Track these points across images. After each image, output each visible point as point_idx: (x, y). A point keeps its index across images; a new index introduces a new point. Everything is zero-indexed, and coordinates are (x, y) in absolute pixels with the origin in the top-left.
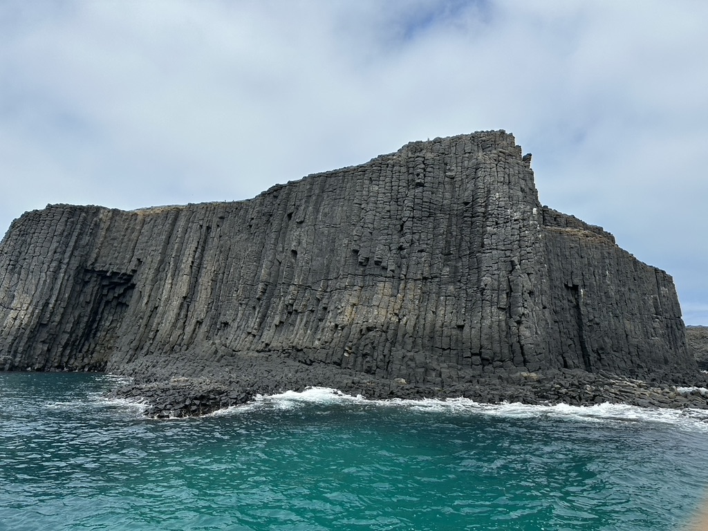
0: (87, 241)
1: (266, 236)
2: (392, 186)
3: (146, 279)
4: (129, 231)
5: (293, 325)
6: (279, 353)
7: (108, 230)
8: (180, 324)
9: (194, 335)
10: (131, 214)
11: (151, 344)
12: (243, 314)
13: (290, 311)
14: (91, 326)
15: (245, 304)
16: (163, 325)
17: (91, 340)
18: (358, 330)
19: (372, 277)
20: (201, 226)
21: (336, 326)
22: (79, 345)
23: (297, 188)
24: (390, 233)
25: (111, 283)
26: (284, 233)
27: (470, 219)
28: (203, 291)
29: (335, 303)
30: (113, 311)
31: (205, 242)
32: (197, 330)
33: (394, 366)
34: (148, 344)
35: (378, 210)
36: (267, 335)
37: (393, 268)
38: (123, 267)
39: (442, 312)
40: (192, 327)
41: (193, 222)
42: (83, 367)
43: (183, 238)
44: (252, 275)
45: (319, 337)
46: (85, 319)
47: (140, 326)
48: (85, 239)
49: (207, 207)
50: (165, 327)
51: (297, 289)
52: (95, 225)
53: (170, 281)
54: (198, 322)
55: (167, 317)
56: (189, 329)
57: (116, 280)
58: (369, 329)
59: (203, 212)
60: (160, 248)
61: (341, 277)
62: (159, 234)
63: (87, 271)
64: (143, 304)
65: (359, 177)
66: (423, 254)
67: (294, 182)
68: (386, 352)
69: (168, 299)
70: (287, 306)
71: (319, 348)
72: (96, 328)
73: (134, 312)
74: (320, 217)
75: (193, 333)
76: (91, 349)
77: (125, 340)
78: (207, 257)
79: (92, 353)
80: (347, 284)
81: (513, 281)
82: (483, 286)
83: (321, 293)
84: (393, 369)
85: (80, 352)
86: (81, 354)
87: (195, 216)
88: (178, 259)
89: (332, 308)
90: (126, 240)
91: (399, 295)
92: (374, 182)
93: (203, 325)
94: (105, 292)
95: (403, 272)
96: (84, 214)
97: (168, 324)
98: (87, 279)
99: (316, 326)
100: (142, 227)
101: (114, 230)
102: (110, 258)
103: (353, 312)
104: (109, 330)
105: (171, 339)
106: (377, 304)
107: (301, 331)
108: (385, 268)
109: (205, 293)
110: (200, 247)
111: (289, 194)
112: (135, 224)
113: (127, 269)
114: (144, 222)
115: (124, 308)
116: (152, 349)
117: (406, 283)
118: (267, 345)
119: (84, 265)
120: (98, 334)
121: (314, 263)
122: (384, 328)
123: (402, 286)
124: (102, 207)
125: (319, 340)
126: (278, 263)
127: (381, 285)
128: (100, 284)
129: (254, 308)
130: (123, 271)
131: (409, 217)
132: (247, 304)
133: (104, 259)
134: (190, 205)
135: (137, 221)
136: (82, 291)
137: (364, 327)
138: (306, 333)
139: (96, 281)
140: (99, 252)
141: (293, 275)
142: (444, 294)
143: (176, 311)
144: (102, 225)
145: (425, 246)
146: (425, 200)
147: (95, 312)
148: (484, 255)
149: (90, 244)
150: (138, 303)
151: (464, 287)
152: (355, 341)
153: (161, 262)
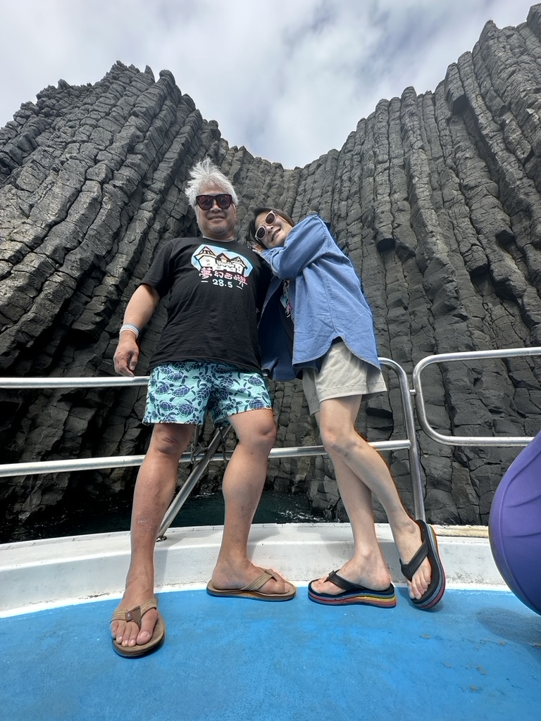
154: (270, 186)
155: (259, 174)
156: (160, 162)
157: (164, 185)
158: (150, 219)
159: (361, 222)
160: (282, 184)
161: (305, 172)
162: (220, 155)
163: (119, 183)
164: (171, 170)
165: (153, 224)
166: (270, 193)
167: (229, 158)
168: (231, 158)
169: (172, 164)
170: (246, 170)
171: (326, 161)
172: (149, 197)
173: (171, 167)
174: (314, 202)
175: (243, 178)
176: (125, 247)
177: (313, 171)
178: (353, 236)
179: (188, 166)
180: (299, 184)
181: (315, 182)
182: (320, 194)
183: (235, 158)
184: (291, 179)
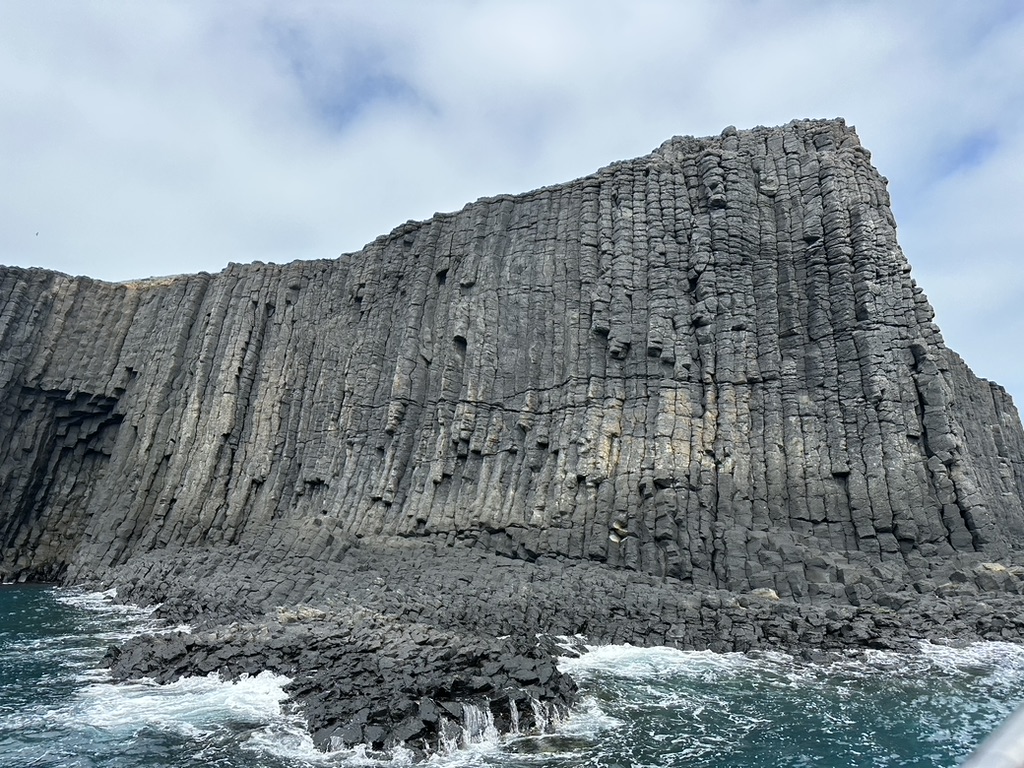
0: (27, 334)
1: (393, 316)
2: (662, 209)
3: (147, 403)
4: (110, 317)
5: (472, 479)
6: (450, 539)
7: (69, 314)
8: (218, 487)
9: (248, 507)
10: (113, 287)
11: (162, 527)
12: (356, 463)
13: (463, 453)
14: (33, 495)
15: (358, 443)
16: (185, 489)
17: (33, 522)
18: (635, 486)
19: (642, 381)
20: (255, 303)
21: (581, 479)
22: (8, 532)
23: (452, 227)
24: (671, 294)
25: (74, 414)
26: (431, 308)
27: (824, 268)
28: (262, 423)
29: (569, 433)
30: (76, 466)
31: (263, 333)
32: (253, 497)
33: (730, 561)
34: (154, 526)
35: (639, 253)
36: (419, 502)
37: (688, 360)
38: (97, 384)
39: (800, 447)
40: (244, 492)
41: (239, 297)
42: (17, 576)
43: (219, 325)
44: (370, 387)
45: (540, 503)
46: (23, 482)
47: (135, 493)
48: (25, 330)
49: (266, 270)
50: (188, 495)
51: (473, 409)
52: (44, 304)
53: (196, 406)
54: (254, 481)
55: (193, 474)
56: (237, 497)
57: (84, 408)
58: (659, 485)
59: (259, 277)
60: (174, 347)
61: (572, 382)
62: (171, 321)
63: (27, 391)
64: (142, 452)
65: (586, 197)
66: (743, 334)
67: (445, 216)
68: (706, 532)
69: (193, 439)
70: (456, 443)
71: (545, 525)
72: (44, 498)
73: (123, 466)
74: (506, 273)
75: (246, 504)
76: (32, 540)
77: (105, 520)
78: (269, 359)
79: (34, 548)
80: (590, 395)
81: (925, 384)
82: (879, 394)
83: (529, 415)
84: (731, 568)
85: (11, 545)
86: (13, 550)
87: (242, 287)
88: (211, 366)
89: (564, 443)
90: (104, 332)
91: (708, 414)
92: (623, 203)
93: (266, 487)
94: (61, 430)
95: (708, 370)
96: (23, 283)
97: (194, 488)
98: (26, 406)
99: (527, 481)
100: (136, 310)
101: (81, 314)
102: (72, 366)
103: (615, 450)
104: (67, 503)
105: (202, 517)
106: (668, 432)
107: (494, 493)
108: (669, 363)
109: (267, 426)
110: (253, 341)
111: (437, 236)
112: (121, 306)
113: (107, 386)
114: (138, 302)
115: (98, 461)
116: (163, 536)
117: (717, 391)
118: (421, 522)
119: (22, 380)
120: (48, 511)
121: (504, 359)
122: (693, 481)
123: (710, 396)
124: (57, 273)
125: (542, 508)
126: (424, 364)
127: (670, 394)
128: (52, 415)
129: (381, 450)
130: (98, 392)
131: (708, 264)
132: (363, 444)
133: (60, 368)
134: (232, 266)
135: (125, 301)
136: (15, 429)
137: (648, 480)
138: (504, 496)
139: (45, 410)
140: (51, 356)
141: (461, 385)
142: (796, 412)
143: (210, 462)
144: (58, 306)
145: (745, 319)
146: (733, 231)
147: (40, 469)
148: (869, 333)
149: (33, 339)
150: (131, 450)
151: (836, 397)
152: (633, 510)
153: (176, 371)
155: (96, 302)
160: (120, 308)
161: (144, 296)
162: (51, 297)
166: (104, 323)
170: (81, 301)
175: (77, 311)
177: (148, 300)
183: (69, 292)
184: (130, 303)
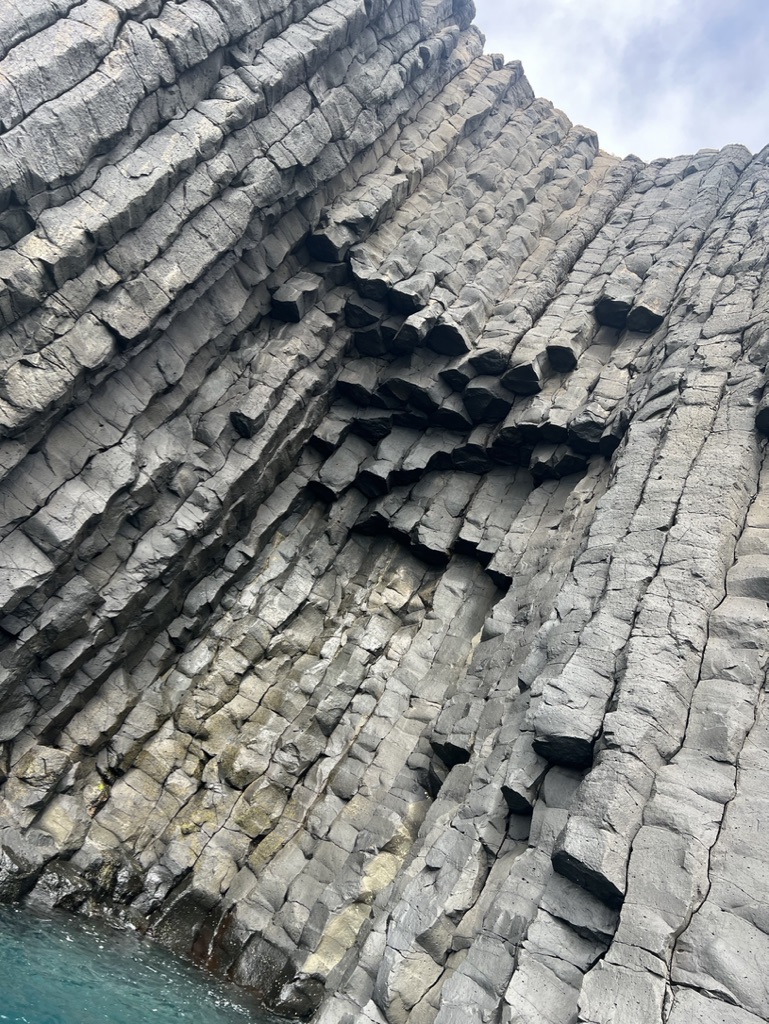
25: (389, 391)
98: (292, 294)
101: (494, 147)
133: (414, 239)
139: (326, 338)
147: (244, 507)
149: (388, 114)
154: (548, 177)
155: (533, 139)
156: (294, 20)
157: (279, 76)
158: (208, 142)
159: (740, 341)
160: (580, 183)
161: (650, 174)
162: (451, 61)
163: (166, 30)
164: (312, 47)
165: (212, 157)
166: (540, 194)
167: (472, 76)
168: (478, 78)
169: (320, 37)
170: (503, 119)
171: (712, 166)
172: (230, 92)
173: (315, 43)
174: (642, 254)
175: (488, 134)
176: (114, 183)
177: (667, 179)
178: (706, 369)
179: (362, 57)
180: (621, 197)
181: (664, 206)
182: (665, 238)
183: (487, 82)
184: (609, 178)
